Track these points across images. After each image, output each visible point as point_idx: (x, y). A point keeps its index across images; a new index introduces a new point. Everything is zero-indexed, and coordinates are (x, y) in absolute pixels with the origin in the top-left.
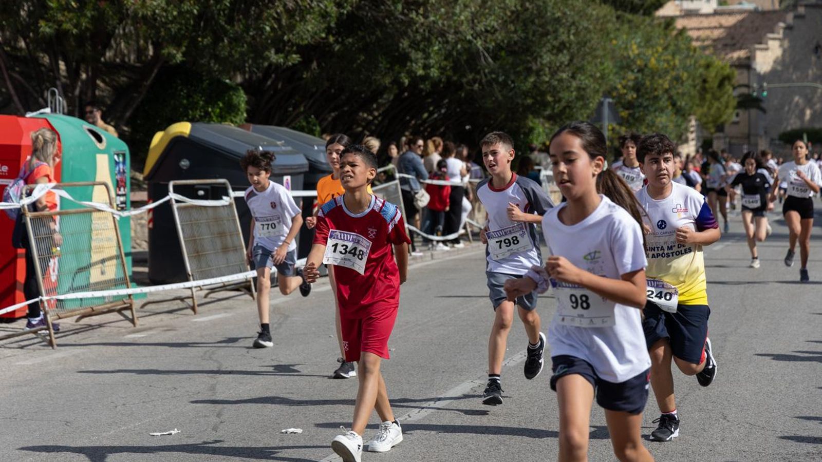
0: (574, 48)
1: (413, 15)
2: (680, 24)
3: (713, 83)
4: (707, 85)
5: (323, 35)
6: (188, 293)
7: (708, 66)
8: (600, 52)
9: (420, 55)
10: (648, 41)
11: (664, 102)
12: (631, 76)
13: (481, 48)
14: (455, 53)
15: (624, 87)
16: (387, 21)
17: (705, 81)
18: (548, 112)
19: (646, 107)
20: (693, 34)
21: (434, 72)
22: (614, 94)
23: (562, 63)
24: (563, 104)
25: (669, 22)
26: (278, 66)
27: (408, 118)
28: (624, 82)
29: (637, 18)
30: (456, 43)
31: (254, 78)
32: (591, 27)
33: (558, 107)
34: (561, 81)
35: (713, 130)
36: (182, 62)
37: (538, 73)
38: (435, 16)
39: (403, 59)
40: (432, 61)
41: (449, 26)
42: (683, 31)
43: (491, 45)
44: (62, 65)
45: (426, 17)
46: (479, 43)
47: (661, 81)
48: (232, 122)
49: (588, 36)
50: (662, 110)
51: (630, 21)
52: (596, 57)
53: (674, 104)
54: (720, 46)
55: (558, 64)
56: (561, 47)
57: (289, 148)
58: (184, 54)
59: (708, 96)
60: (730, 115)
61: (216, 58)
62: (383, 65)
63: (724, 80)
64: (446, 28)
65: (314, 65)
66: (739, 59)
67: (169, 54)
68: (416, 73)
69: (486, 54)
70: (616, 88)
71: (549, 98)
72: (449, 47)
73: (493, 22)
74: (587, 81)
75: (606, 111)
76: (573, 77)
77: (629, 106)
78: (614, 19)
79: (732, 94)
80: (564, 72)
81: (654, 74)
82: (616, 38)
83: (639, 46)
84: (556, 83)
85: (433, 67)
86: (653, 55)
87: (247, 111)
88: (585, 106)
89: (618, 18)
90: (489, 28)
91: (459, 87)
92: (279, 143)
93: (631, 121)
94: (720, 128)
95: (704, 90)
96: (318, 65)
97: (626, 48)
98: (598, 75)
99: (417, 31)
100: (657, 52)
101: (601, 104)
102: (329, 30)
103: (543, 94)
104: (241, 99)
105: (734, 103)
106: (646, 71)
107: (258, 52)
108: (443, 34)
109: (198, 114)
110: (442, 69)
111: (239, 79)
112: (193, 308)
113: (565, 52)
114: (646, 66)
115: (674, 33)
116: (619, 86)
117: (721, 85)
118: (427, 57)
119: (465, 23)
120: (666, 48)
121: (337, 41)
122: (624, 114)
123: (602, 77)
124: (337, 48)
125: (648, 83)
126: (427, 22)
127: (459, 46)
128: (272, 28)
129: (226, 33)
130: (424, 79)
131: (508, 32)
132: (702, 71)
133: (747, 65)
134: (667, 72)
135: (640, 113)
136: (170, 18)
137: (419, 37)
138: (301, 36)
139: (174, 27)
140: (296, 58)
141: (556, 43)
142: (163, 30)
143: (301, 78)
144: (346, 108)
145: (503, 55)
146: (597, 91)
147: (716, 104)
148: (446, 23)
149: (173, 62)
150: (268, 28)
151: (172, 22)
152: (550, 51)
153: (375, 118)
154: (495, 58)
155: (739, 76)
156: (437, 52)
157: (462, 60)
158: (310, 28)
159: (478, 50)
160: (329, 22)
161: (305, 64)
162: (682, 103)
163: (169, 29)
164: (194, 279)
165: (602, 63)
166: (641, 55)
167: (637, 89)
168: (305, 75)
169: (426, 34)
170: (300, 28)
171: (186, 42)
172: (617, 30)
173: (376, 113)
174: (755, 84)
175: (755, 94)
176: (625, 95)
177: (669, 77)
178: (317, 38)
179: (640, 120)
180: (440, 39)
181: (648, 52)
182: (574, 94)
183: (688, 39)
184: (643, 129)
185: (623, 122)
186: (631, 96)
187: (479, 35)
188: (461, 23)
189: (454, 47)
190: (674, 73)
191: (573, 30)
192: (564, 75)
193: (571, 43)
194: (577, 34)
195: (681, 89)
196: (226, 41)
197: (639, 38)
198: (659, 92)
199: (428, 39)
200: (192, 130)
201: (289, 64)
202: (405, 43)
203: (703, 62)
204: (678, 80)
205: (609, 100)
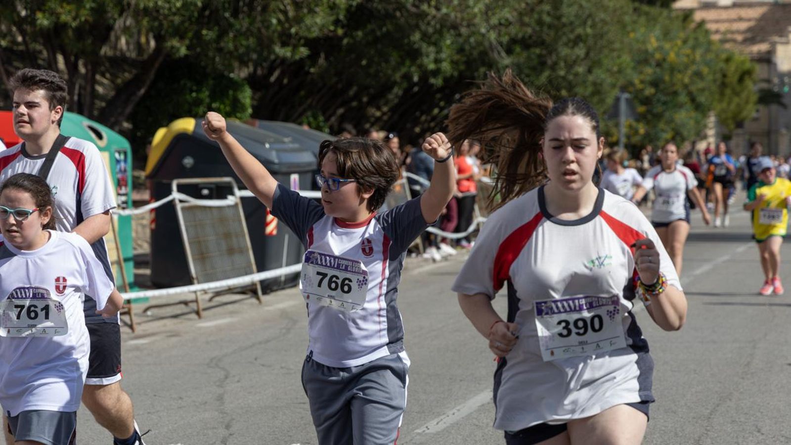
0: (591, 42)
1: (425, 7)
2: (698, 16)
3: (733, 79)
4: (727, 80)
5: (332, 28)
6: (192, 297)
7: (728, 60)
8: (617, 45)
9: (432, 49)
10: (666, 34)
11: (683, 98)
12: (649, 70)
13: (494, 42)
14: (467, 47)
15: (642, 82)
16: (398, 14)
17: (724, 76)
19: (665, 103)
20: (712, 27)
21: (446, 66)
22: (631, 89)
23: (578, 57)
25: (687, 15)
26: (283, 60)
27: (418, 114)
28: (642, 77)
29: (654, 10)
30: (469, 36)
31: (259, 72)
32: (608, 19)
34: (576, 75)
35: (732, 126)
36: (186, 56)
37: (554, 67)
38: (448, 8)
39: (414, 54)
40: (443, 55)
42: (702, 23)
43: (505, 39)
44: (60, 59)
45: (438, 9)
46: (493, 36)
47: (679, 76)
48: (236, 117)
49: (606, 28)
50: (681, 106)
51: (647, 14)
52: (613, 50)
53: (693, 100)
54: (739, 38)
55: (574, 57)
56: (578, 40)
57: (296, 146)
58: (189, 48)
59: (728, 91)
60: (751, 111)
61: (220, 50)
62: (394, 58)
63: (744, 75)
64: (458, 21)
65: (322, 61)
66: (759, 52)
67: (172, 47)
68: (426, 68)
69: (500, 48)
70: (631, 84)
71: (564, 93)
72: (461, 40)
73: (507, 14)
74: (603, 76)
75: (623, 107)
76: (590, 71)
77: (646, 101)
78: (631, 11)
79: (752, 88)
80: (579, 65)
81: (673, 70)
82: (634, 31)
83: (658, 40)
84: (571, 77)
85: (444, 60)
86: (672, 48)
87: (253, 107)
88: (602, 101)
89: (635, 10)
90: (503, 21)
92: (286, 140)
93: (649, 117)
94: (739, 124)
95: (724, 85)
96: (326, 58)
97: (644, 42)
98: (615, 69)
99: (428, 24)
100: (676, 45)
101: (618, 100)
102: (337, 22)
103: (558, 89)
104: (247, 96)
105: (754, 98)
106: (666, 66)
107: (264, 44)
108: (455, 27)
110: (453, 63)
111: (244, 73)
112: (197, 313)
113: (581, 45)
114: (664, 60)
115: (692, 26)
116: (637, 81)
117: (741, 80)
118: (439, 52)
119: (479, 16)
120: (685, 42)
121: (345, 35)
122: (641, 109)
123: (620, 71)
124: (345, 41)
125: (667, 78)
126: (439, 15)
127: (472, 40)
128: (279, 21)
129: (231, 26)
130: (436, 73)
131: (523, 24)
132: (722, 65)
133: (767, 59)
134: (686, 67)
135: (658, 109)
136: (174, 10)
137: (430, 30)
138: (309, 29)
139: (177, 19)
140: (304, 51)
141: (572, 36)
142: (165, 23)
143: (308, 73)
144: (354, 104)
145: (518, 49)
146: (613, 86)
147: (736, 100)
148: (459, 15)
149: (177, 56)
150: (274, 21)
151: (175, 14)
152: (566, 44)
153: (384, 114)
154: (509, 52)
155: (760, 71)
156: (449, 46)
157: (475, 53)
158: (318, 20)
159: (491, 44)
160: (338, 14)
161: (313, 58)
162: (702, 99)
163: (172, 21)
164: (199, 283)
165: (619, 57)
166: (660, 49)
167: (655, 84)
168: (312, 70)
169: (438, 26)
170: (308, 21)
171: (190, 35)
172: (635, 22)
173: (385, 109)
174: (776, 80)
175: (776, 89)
176: (642, 90)
177: (689, 72)
178: (326, 31)
179: (658, 117)
180: (452, 32)
181: (667, 46)
182: (590, 89)
183: (707, 32)
184: (661, 125)
185: (640, 118)
186: (649, 91)
187: (493, 27)
188: (475, 16)
189: (467, 40)
190: (694, 68)
191: (589, 23)
192: (581, 69)
193: (587, 35)
194: (593, 26)
195: (701, 85)
196: (231, 35)
197: (657, 31)
198: (679, 88)
199: (440, 32)
200: (197, 126)
201: (297, 57)
202: (416, 36)
203: (724, 56)
204: (698, 75)
205: (626, 95)
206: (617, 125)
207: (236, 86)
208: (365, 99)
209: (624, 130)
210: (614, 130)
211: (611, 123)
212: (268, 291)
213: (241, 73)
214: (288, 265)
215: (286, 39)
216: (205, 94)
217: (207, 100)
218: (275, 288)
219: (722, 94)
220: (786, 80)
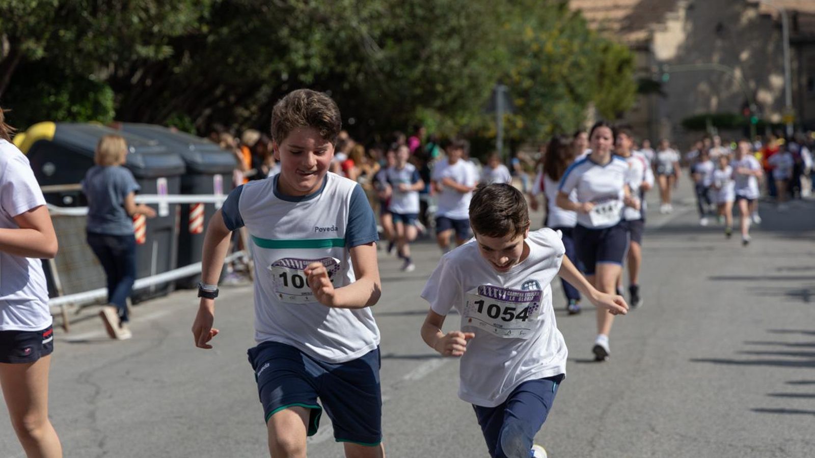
0: (465, 33)
1: (292, 1)
2: (574, 5)
3: (611, 68)
4: (606, 70)
5: (196, 25)
6: (58, 309)
7: (606, 50)
8: (492, 36)
9: (300, 45)
10: (542, 24)
11: (561, 89)
12: (526, 62)
13: (366, 36)
14: (337, 42)
15: (519, 73)
16: (265, 9)
17: (603, 66)
18: (438, 102)
19: (543, 95)
20: (588, 15)
21: (316, 63)
22: (508, 81)
23: (452, 49)
24: (455, 93)
25: (563, 3)
26: (146, 60)
28: (519, 68)
30: (339, 31)
31: (121, 73)
32: (482, 9)
33: (448, 98)
34: (451, 68)
36: (43, 59)
37: (428, 60)
38: (316, 1)
39: (282, 51)
40: (314, 50)
41: (333, 13)
42: (578, 12)
43: (377, 33)
45: (306, 2)
46: (364, 29)
47: (557, 67)
48: (98, 121)
49: (480, 19)
50: (559, 98)
52: (488, 42)
53: (572, 90)
54: (616, 26)
55: (448, 50)
56: (452, 32)
57: (162, 149)
58: (46, 49)
59: (607, 82)
60: (631, 101)
61: (79, 51)
62: (262, 55)
63: (623, 64)
64: (328, 14)
65: (186, 59)
66: (638, 41)
67: (28, 49)
68: (296, 64)
69: (372, 42)
70: (507, 75)
71: (439, 87)
72: (330, 35)
73: (378, 6)
74: (479, 69)
75: (501, 100)
77: (524, 94)
78: (505, 1)
79: (631, 77)
80: (454, 58)
81: (550, 60)
82: (508, 21)
83: (534, 30)
84: (445, 71)
85: (314, 56)
86: (549, 38)
87: (116, 110)
88: (478, 95)
90: (374, 14)
91: (343, 77)
92: (152, 143)
93: (528, 110)
94: (619, 115)
95: (602, 75)
96: (192, 57)
97: (520, 33)
98: (491, 60)
99: (297, 18)
100: (553, 35)
101: (494, 93)
102: (201, 19)
103: (432, 83)
104: (108, 98)
105: (634, 87)
106: (543, 57)
107: (125, 45)
108: (324, 21)
109: (61, 114)
110: (324, 59)
111: (104, 74)
112: (64, 326)
113: (456, 37)
114: (541, 51)
115: (568, 15)
116: (513, 72)
117: (620, 69)
118: (308, 47)
119: (349, 8)
120: (562, 31)
121: (210, 32)
122: (519, 102)
123: (497, 63)
124: (211, 38)
125: (544, 69)
126: (307, 9)
127: (342, 34)
128: (141, 20)
129: (89, 25)
130: (306, 69)
131: (395, 16)
132: (600, 55)
133: (645, 47)
134: (564, 58)
135: (536, 101)
136: (29, 10)
137: (299, 25)
138: (172, 27)
139: (32, 20)
140: (167, 51)
141: (446, 29)
142: (20, 24)
143: (172, 73)
144: (222, 104)
145: (390, 42)
146: (490, 78)
147: (615, 90)
148: (329, 9)
149: (34, 59)
150: (135, 20)
151: (30, 14)
152: (440, 37)
153: (253, 113)
154: (382, 45)
155: (639, 59)
156: (318, 41)
157: (346, 49)
158: (183, 18)
159: (362, 38)
160: (202, 11)
161: (177, 57)
162: (580, 90)
163: (27, 23)
164: (65, 294)
165: (494, 48)
166: (536, 40)
167: (533, 75)
168: (177, 70)
169: (307, 21)
170: (171, 18)
171: (47, 35)
172: (509, 13)
173: (254, 108)
174: (655, 69)
175: (655, 78)
176: (518, 83)
177: (568, 63)
178: (189, 29)
179: (537, 109)
180: (322, 26)
181: (543, 36)
182: (466, 82)
183: (584, 22)
184: (540, 118)
185: (517, 111)
186: (527, 83)
187: (364, 21)
188: (345, 9)
189: (337, 35)
190: (571, 59)
191: (463, 14)
192: (456, 62)
193: (461, 27)
194: (468, 17)
195: (579, 75)
196: (90, 35)
197: (533, 22)
198: (556, 78)
199: (309, 28)
200: (57, 131)
201: (161, 56)
202: (284, 32)
203: (602, 46)
204: (576, 65)
205: (502, 89)
206: (495, 119)
207: (96, 87)
208: (232, 99)
209: (502, 124)
210: (491, 125)
211: (488, 117)
212: (137, 301)
213: (101, 75)
214: (158, 272)
215: (147, 38)
216: (64, 98)
217: (66, 104)
218: (144, 298)
219: (601, 84)
220: (666, 68)
